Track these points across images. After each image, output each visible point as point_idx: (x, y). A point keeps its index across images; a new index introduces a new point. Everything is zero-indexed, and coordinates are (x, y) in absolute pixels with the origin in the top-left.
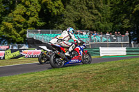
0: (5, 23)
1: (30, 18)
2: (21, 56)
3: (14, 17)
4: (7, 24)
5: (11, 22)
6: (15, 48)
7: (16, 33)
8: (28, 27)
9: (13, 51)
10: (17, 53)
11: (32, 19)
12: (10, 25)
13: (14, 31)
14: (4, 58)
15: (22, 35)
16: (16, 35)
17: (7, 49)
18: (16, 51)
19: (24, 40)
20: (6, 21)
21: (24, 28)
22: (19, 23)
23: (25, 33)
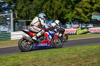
0: (77, 9)
1: (95, 5)
2: (88, 32)
3: (83, 4)
4: (78, 9)
5: (81, 8)
6: (83, 27)
7: (84, 16)
8: (93, 11)
9: (82, 29)
10: (85, 30)
11: (96, 6)
12: (80, 10)
13: (83, 15)
14: (76, 34)
15: (88, 17)
16: (84, 17)
17: (78, 27)
18: (84, 28)
19: (90, 21)
20: (77, 7)
21: (90, 12)
22: (87, 8)
23: (91, 15)
